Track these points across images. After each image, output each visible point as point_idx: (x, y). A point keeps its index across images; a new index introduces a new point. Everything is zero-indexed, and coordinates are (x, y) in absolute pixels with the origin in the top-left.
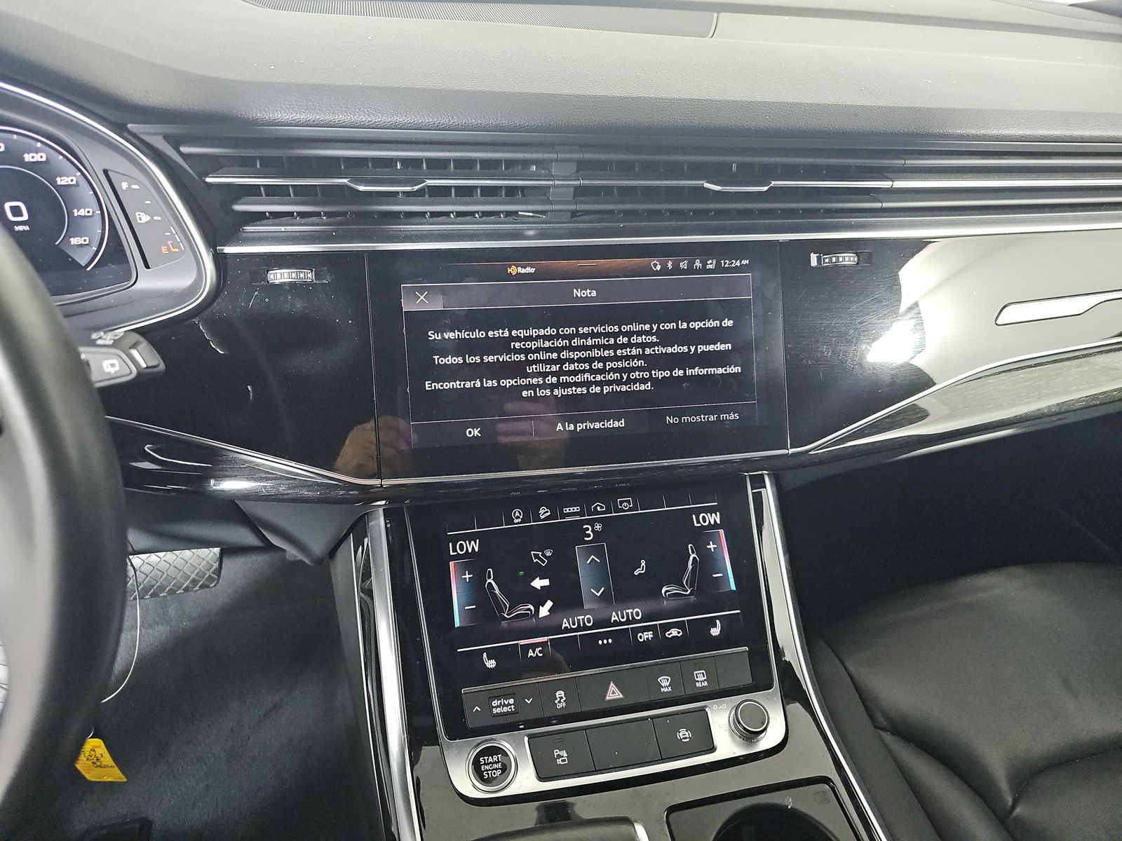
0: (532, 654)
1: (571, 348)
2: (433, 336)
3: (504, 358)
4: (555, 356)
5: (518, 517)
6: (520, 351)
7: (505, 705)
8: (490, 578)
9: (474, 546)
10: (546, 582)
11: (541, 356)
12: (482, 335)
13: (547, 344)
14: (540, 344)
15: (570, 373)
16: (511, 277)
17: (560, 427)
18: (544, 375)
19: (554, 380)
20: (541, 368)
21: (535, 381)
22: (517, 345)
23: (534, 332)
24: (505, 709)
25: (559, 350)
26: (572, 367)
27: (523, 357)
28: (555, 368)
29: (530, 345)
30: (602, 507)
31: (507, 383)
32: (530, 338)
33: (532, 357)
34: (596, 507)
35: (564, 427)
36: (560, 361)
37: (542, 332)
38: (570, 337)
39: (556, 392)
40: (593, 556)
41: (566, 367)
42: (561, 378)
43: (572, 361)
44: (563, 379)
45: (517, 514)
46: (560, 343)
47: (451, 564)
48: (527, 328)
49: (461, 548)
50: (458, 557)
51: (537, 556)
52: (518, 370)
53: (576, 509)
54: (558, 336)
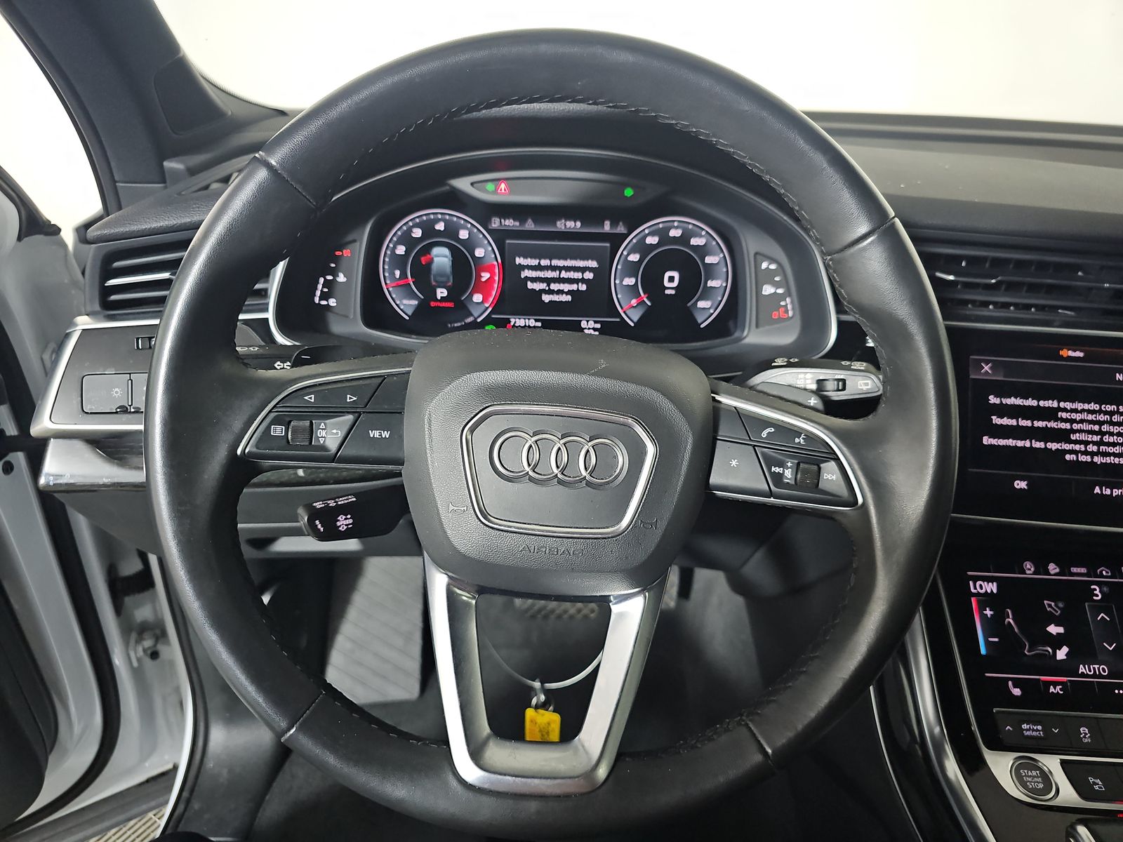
0: (1053, 690)
1: (1112, 423)
2: (993, 400)
3: (1052, 424)
4: (1096, 428)
5: (1030, 569)
6: (1066, 420)
7: (1033, 730)
8: (1009, 618)
9: (992, 587)
10: (1061, 630)
11: (1085, 427)
12: (1034, 403)
13: (1090, 417)
14: (1084, 416)
15: (1109, 444)
16: (1062, 358)
17: (1097, 490)
18: (1086, 443)
19: (1095, 448)
20: (1083, 437)
21: (1077, 447)
22: (1064, 415)
23: (1080, 406)
24: (1034, 733)
25: (1101, 423)
26: (1111, 440)
27: (1068, 426)
28: (1096, 438)
29: (1074, 416)
30: (1107, 572)
31: (1053, 446)
32: (1075, 411)
33: (1075, 426)
34: (1101, 572)
35: (1101, 490)
36: (1101, 433)
37: (1086, 406)
38: (1111, 413)
39: (1096, 459)
40: (1102, 614)
41: (1106, 439)
42: (1101, 447)
43: (1111, 434)
44: (1103, 448)
45: (1029, 567)
46: (1102, 417)
47: (973, 599)
48: (1073, 402)
49: (981, 587)
50: (979, 594)
51: (1050, 606)
52: (1063, 436)
53: (1083, 570)
54: (1100, 411)
